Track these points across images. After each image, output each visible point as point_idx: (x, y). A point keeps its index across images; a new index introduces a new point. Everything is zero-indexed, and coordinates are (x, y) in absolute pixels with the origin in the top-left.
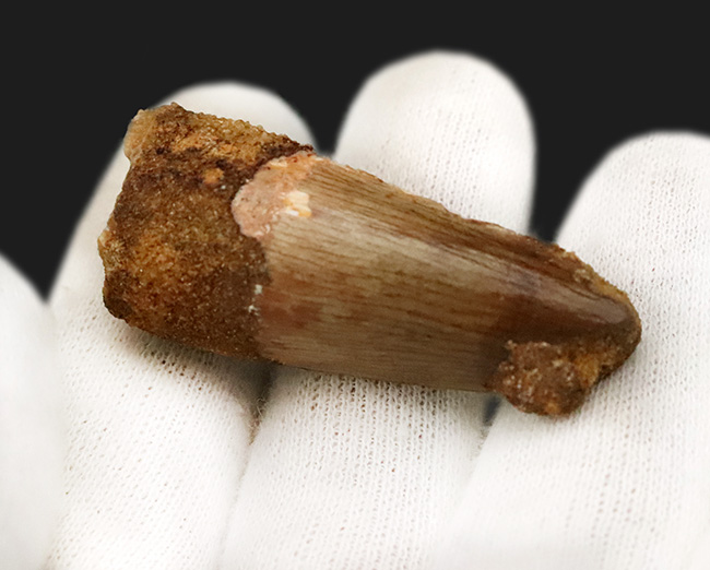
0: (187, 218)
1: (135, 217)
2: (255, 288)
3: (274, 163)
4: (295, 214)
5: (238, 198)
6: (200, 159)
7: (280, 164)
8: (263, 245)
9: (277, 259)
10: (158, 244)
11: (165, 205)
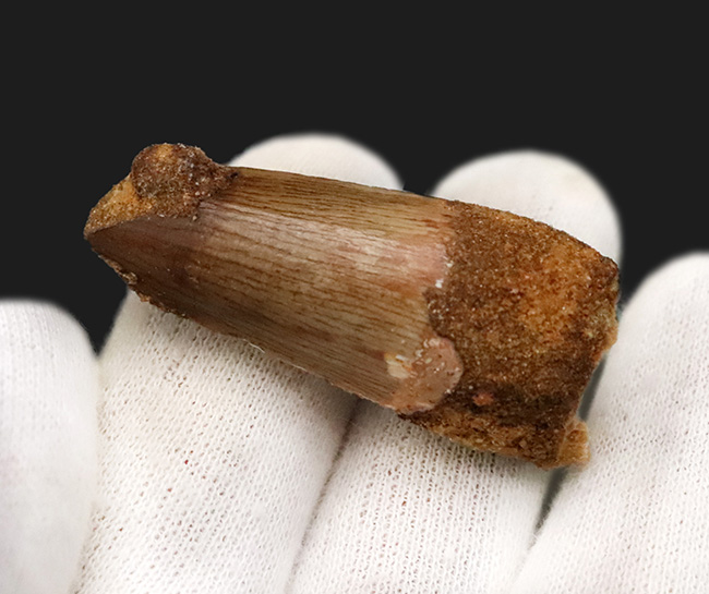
0: (509, 359)
1: (566, 362)
2: (443, 285)
3: (429, 406)
4: (399, 357)
5: (458, 376)
6: (500, 417)
7: (423, 404)
8: (430, 328)
9: (417, 314)
10: (541, 334)
11: (533, 372)
